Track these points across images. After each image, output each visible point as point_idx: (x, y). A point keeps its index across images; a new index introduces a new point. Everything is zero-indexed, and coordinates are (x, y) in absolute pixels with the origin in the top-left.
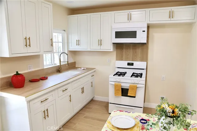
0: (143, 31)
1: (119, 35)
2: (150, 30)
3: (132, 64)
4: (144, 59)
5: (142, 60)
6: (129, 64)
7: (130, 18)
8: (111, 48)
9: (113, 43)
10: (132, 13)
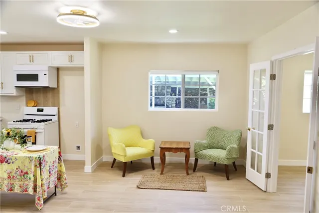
0: (45, 74)
1: (20, 77)
2: (60, 72)
3: (42, 110)
4: (56, 104)
5: (54, 105)
6: (38, 110)
7: (32, 60)
8: (14, 92)
9: (16, 87)
10: (34, 55)
